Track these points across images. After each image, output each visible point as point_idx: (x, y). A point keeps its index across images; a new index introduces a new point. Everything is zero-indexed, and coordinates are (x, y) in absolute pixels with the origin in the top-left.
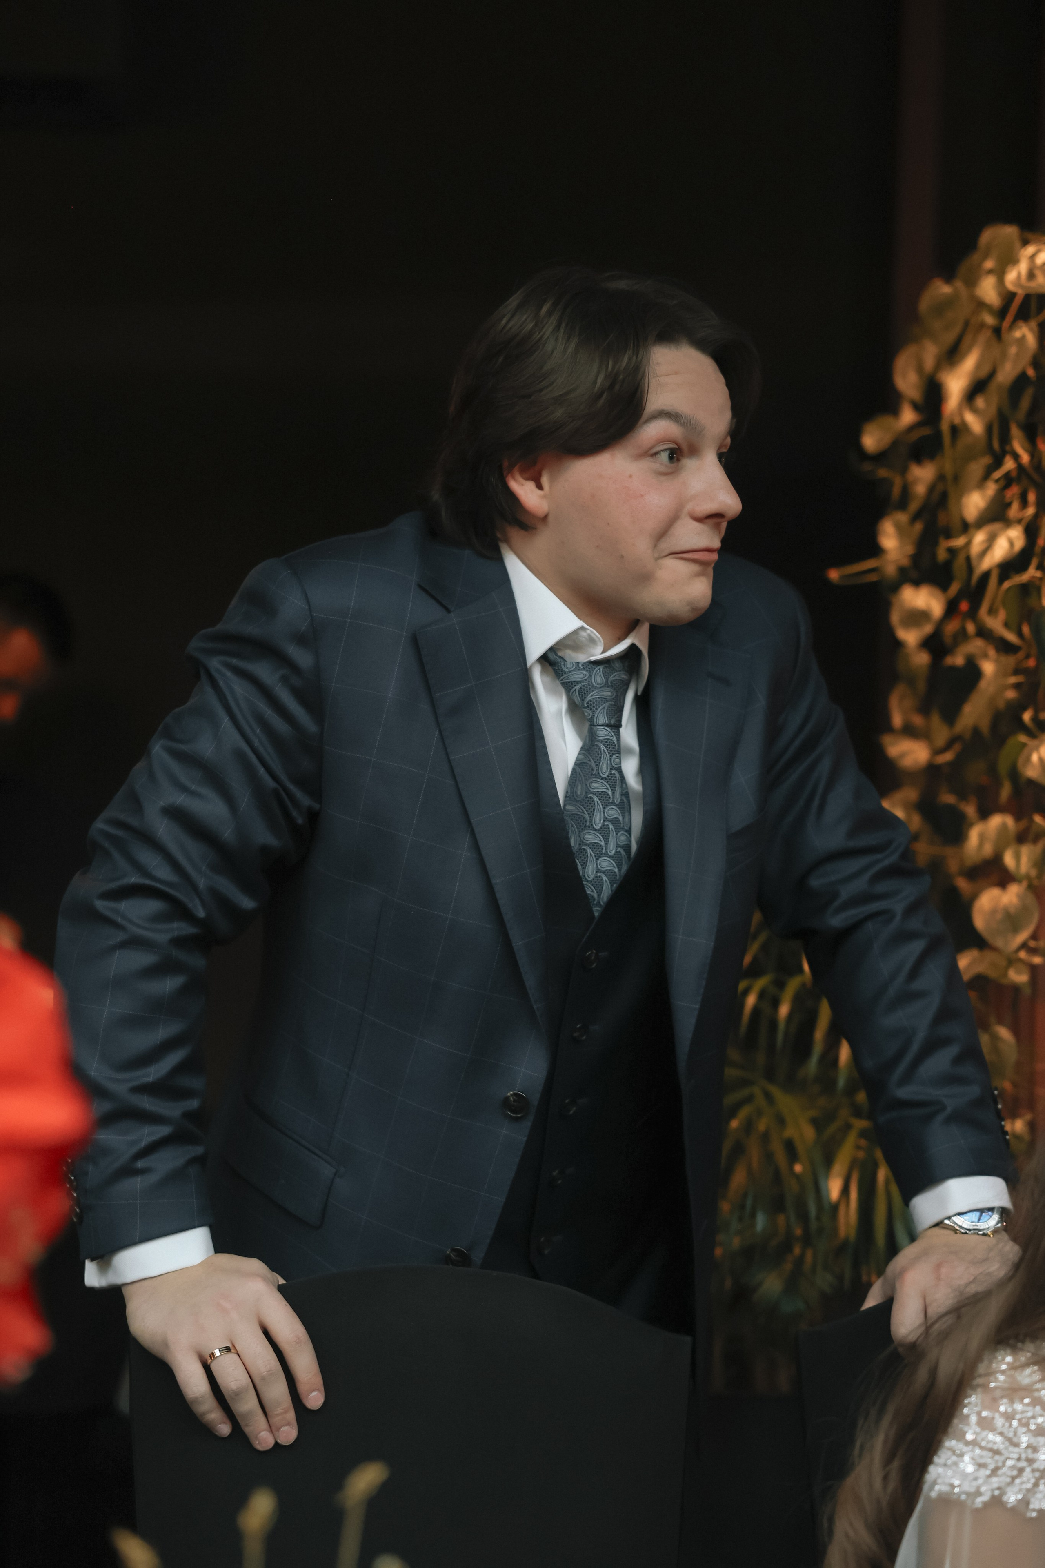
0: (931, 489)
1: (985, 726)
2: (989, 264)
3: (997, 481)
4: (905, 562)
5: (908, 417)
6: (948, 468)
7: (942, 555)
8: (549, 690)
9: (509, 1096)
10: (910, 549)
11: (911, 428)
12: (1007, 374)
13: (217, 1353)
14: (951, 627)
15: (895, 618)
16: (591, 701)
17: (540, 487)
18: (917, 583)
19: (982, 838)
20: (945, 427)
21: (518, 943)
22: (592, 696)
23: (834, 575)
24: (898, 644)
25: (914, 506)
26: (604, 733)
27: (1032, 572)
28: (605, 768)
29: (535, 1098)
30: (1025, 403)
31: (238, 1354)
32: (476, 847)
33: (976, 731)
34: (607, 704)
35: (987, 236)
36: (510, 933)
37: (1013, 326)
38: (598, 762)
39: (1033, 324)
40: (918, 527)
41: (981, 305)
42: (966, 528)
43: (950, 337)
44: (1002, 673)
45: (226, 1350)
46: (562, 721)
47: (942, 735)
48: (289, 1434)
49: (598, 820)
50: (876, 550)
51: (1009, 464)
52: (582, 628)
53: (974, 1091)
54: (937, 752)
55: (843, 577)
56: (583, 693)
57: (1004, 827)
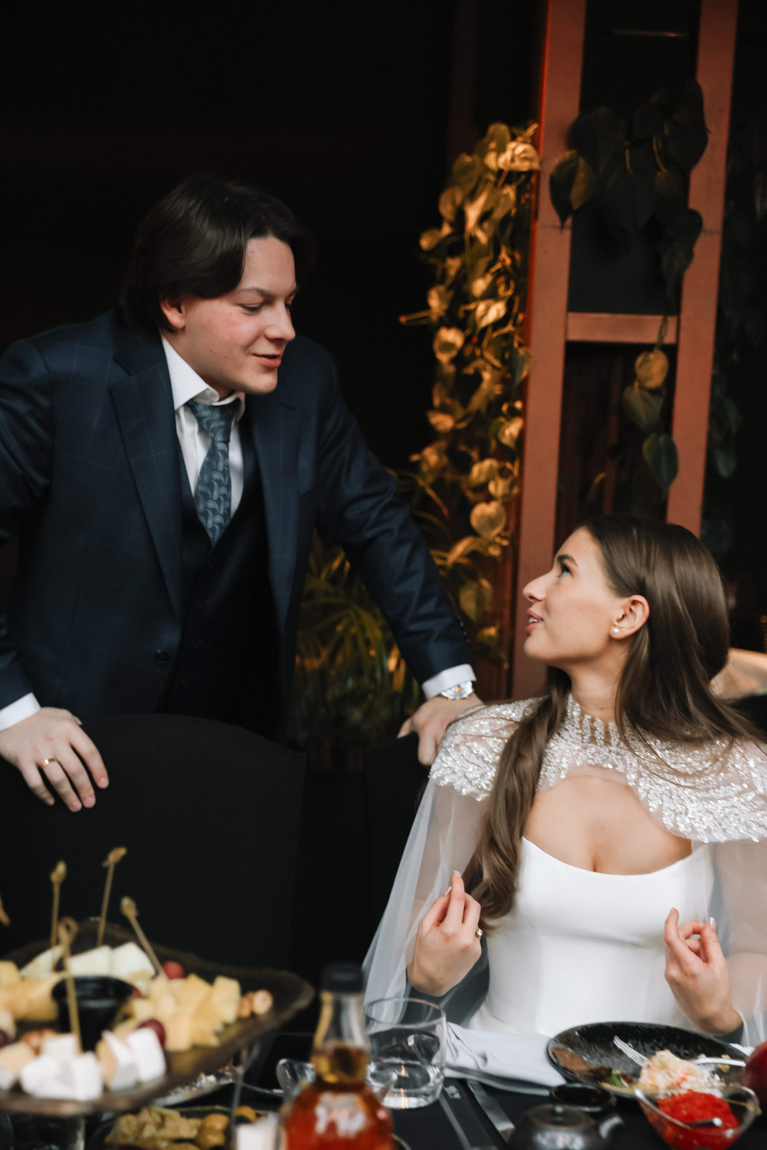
0: (458, 272)
1: (483, 409)
2: (493, 145)
3: (493, 274)
4: (442, 314)
5: (446, 230)
6: (468, 260)
7: (461, 314)
8: (189, 421)
9: (159, 653)
10: (445, 306)
12: (498, 214)
13: (47, 762)
14: (468, 351)
15: (436, 346)
16: (213, 428)
17: (180, 311)
18: (449, 327)
19: (480, 472)
20: (466, 237)
22: (214, 425)
23: (403, 319)
24: (436, 362)
25: (449, 282)
26: (221, 446)
27: (509, 328)
28: (221, 466)
30: (509, 231)
31: (58, 762)
32: (143, 513)
33: (478, 412)
34: (222, 430)
35: (492, 129)
36: (161, 563)
37: (503, 186)
38: (217, 462)
39: (514, 186)
40: (450, 294)
41: (487, 169)
42: (475, 299)
43: (470, 187)
44: (494, 381)
45: (52, 760)
46: (195, 439)
47: (460, 413)
48: (90, 801)
49: (216, 495)
50: (427, 307)
51: (498, 266)
52: (208, 389)
53: (448, 620)
54: (457, 422)
55: (407, 321)
56: (209, 423)
57: (491, 467)
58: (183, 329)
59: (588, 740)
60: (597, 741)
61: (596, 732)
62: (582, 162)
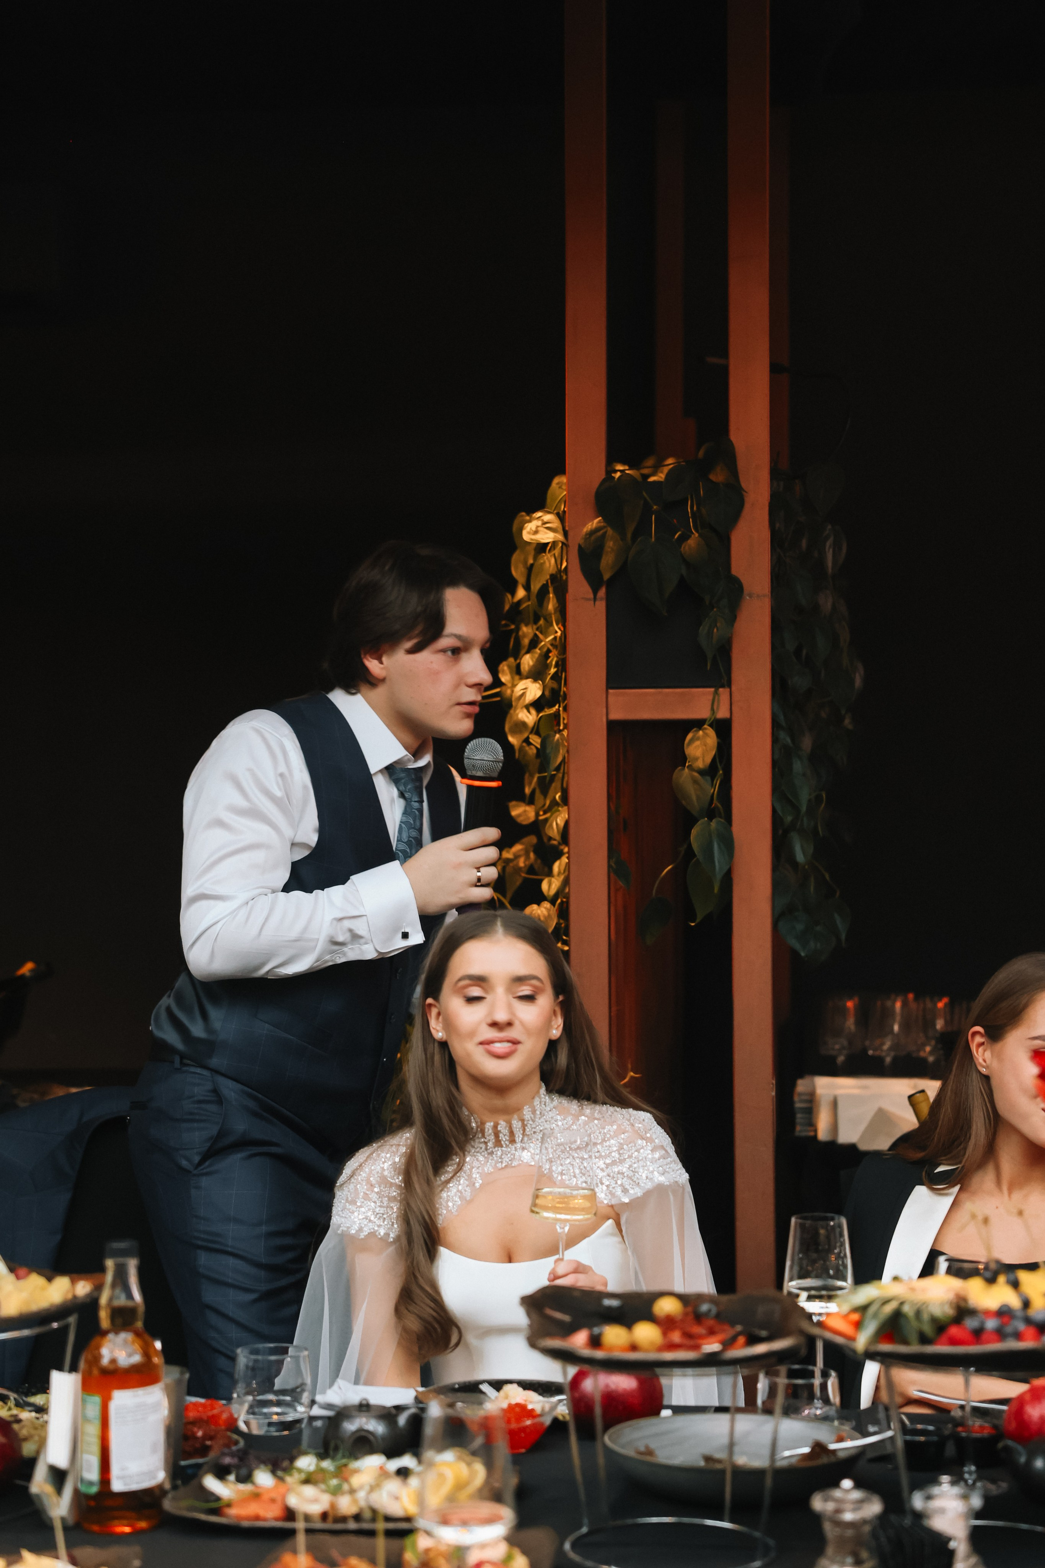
16: (410, 788)
17: (381, 663)
27: (557, 707)
34: (418, 790)
52: (407, 755)
58: (383, 680)
59: (492, 1146)
60: (503, 1142)
61: (501, 1135)
62: (610, 531)
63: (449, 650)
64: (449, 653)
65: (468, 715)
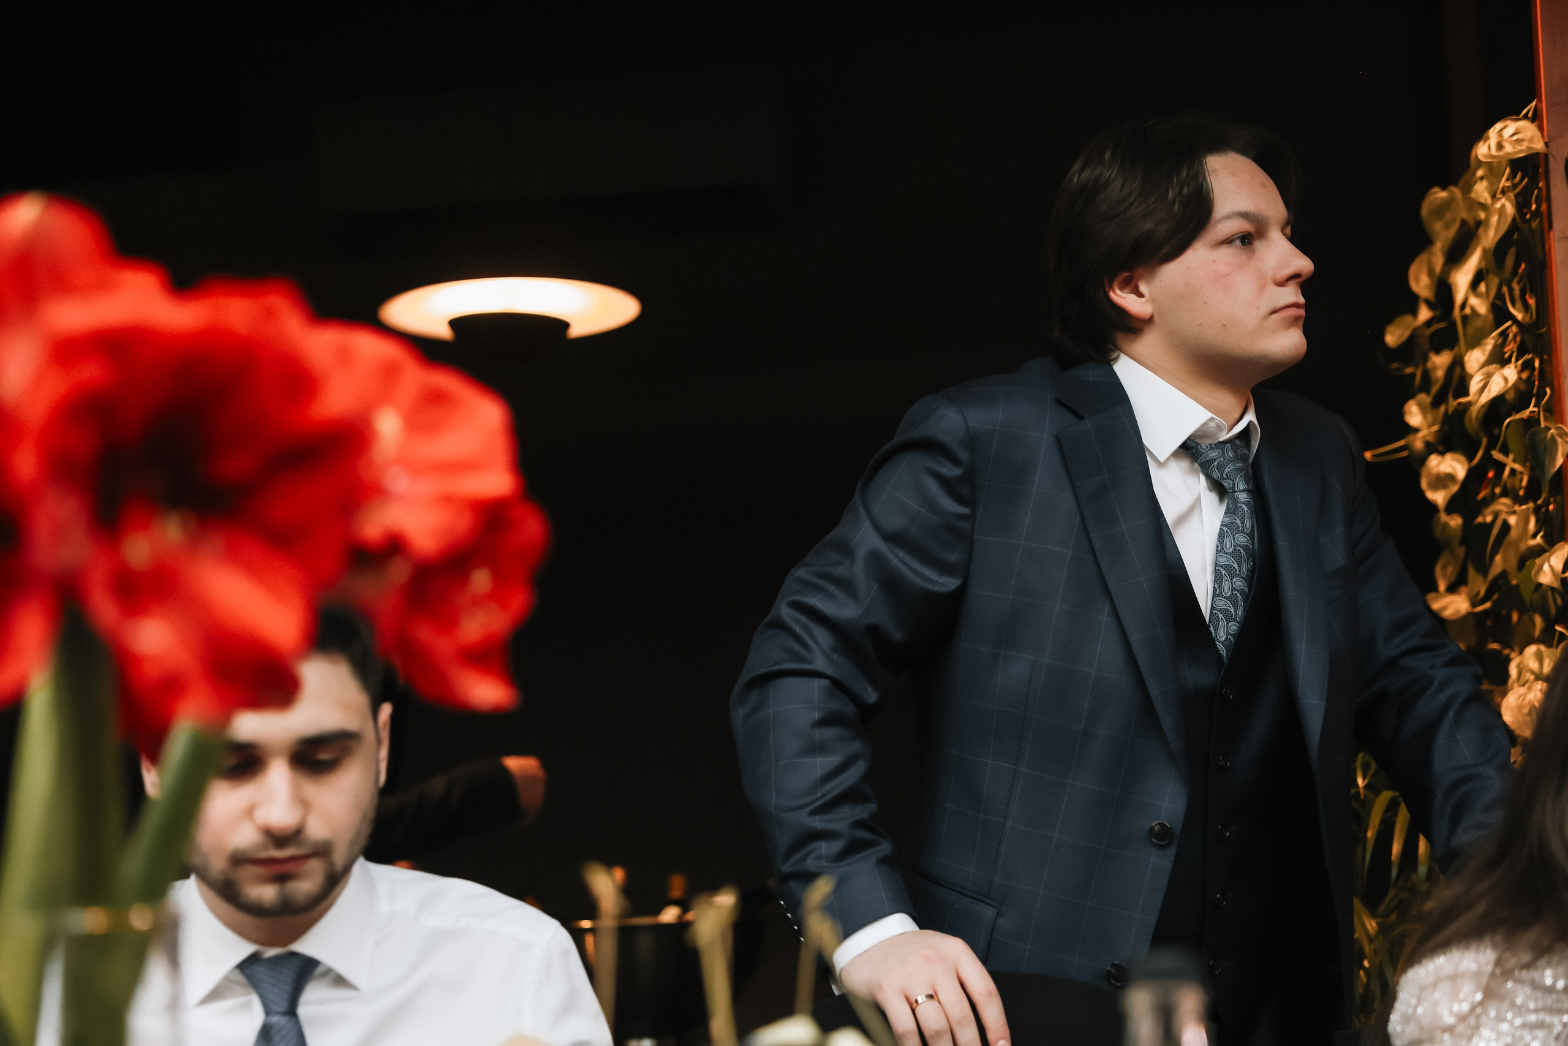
0: (1447, 374)
2: (1481, 172)
3: (1494, 338)
4: (1431, 435)
5: (1424, 314)
9: (1154, 827)
10: (1436, 427)
11: (1428, 323)
13: (920, 1000)
14: (1482, 495)
15: (1424, 482)
16: (1229, 472)
17: (1140, 295)
18: (1439, 453)
20: (1456, 315)
21: (1155, 691)
22: (1229, 468)
25: (1434, 386)
27: (1531, 409)
28: (1229, 545)
29: (1178, 828)
31: (939, 1002)
32: (1115, 613)
34: (1242, 473)
36: (1148, 682)
39: (1511, 195)
41: (1474, 203)
44: (1523, 519)
45: (931, 997)
49: (1226, 590)
52: (1212, 419)
54: (1476, 603)
55: (1376, 458)
56: (1221, 467)
63: (1237, 238)
64: (1238, 242)
65: (1295, 321)
